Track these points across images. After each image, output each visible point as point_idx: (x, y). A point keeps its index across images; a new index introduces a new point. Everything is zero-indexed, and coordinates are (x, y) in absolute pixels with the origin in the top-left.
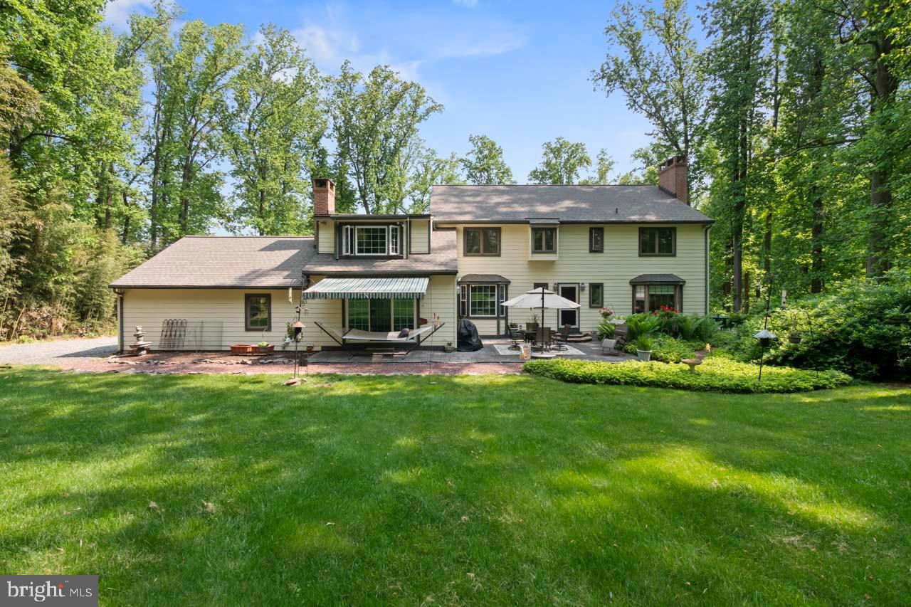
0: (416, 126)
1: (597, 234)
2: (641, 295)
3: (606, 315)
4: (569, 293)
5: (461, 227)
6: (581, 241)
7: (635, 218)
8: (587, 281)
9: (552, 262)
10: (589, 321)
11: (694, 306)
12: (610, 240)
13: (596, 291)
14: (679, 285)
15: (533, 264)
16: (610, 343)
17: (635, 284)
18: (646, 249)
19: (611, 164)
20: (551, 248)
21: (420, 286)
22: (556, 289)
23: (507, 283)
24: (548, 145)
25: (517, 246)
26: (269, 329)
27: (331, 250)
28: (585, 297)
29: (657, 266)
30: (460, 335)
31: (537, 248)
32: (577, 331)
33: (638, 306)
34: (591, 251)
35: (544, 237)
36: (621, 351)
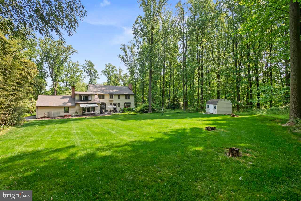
0: (69, 56)
1: (119, 96)
2: (125, 105)
3: (120, 108)
4: (115, 105)
5: (98, 95)
6: (117, 97)
7: (125, 94)
8: (118, 103)
9: (113, 100)
10: (118, 109)
11: (132, 106)
12: (121, 97)
13: (119, 105)
14: (130, 103)
15: (110, 101)
16: (121, 112)
17: (125, 103)
18: (126, 98)
19: (122, 71)
20: (112, 98)
21: (96, 105)
22: (113, 104)
23: (106, 104)
24: (107, 65)
25: (107, 98)
26: (69, 112)
27: (78, 99)
28: (118, 105)
29: (127, 101)
30: (101, 112)
31: (110, 98)
32: (116, 111)
33: (125, 107)
34: (118, 99)
35: (111, 97)
36: (122, 113)
